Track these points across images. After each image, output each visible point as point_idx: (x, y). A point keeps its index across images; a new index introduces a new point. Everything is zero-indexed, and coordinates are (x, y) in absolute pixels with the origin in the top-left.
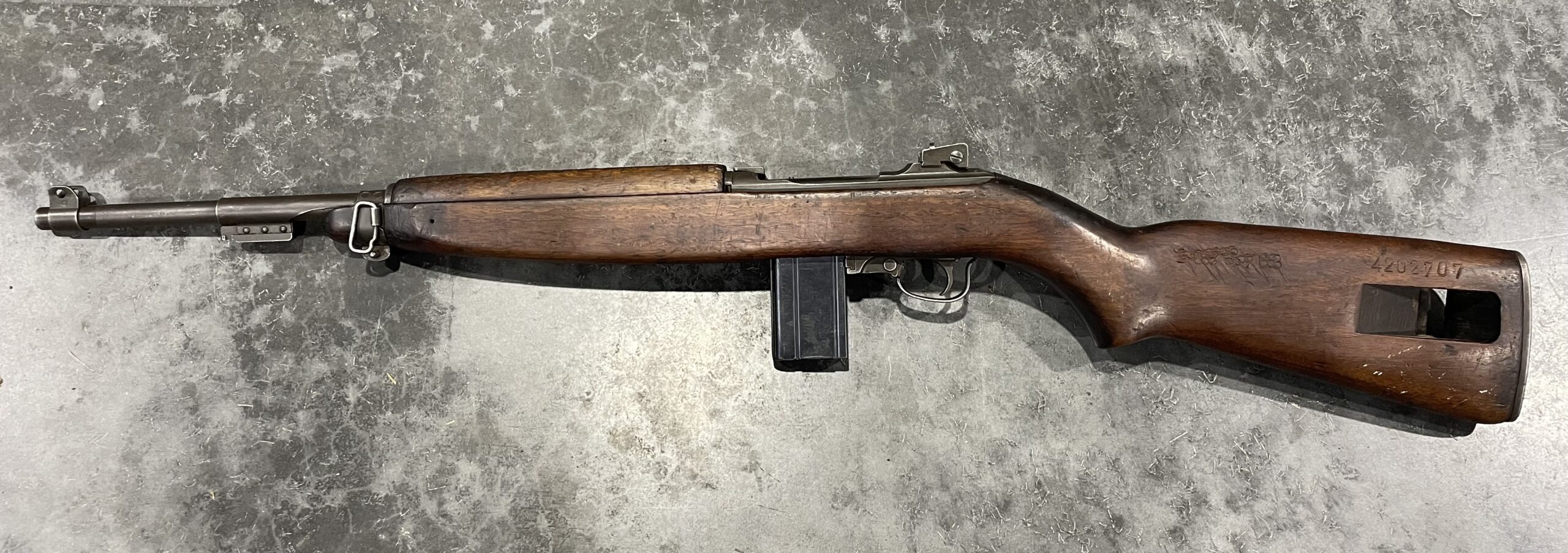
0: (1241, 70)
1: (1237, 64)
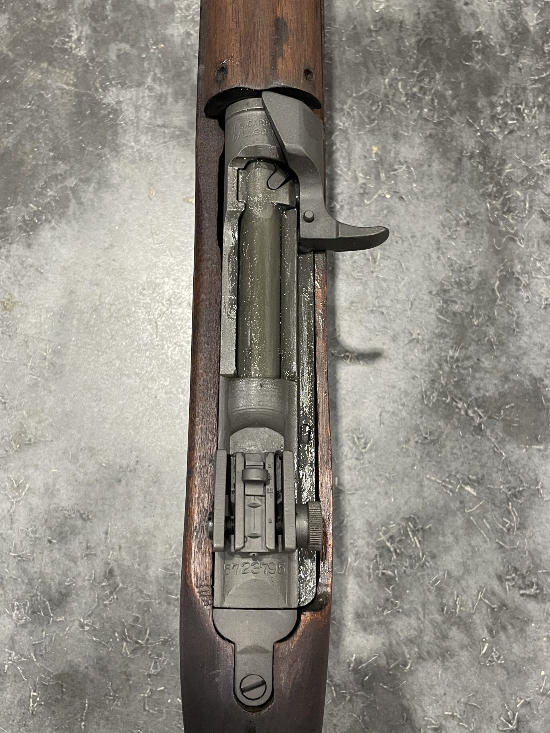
0: (475, 31)
1: (471, 22)
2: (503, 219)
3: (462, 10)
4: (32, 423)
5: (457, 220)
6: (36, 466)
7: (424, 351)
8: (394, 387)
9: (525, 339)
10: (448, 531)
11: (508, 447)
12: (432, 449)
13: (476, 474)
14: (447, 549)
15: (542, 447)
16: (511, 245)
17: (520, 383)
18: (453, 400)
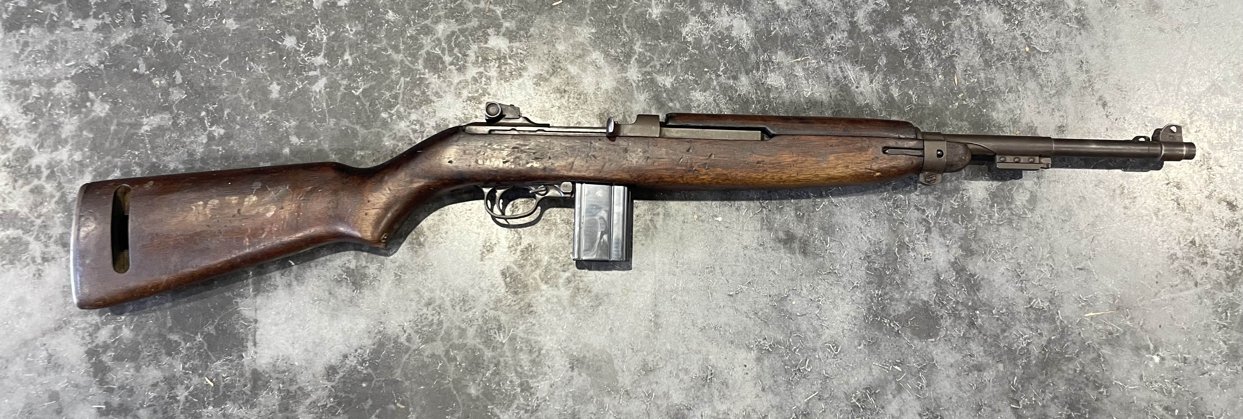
2: (895, 212)
3: (856, 92)
4: (650, 358)
5: (869, 215)
6: (657, 383)
7: (862, 293)
8: (848, 315)
9: (916, 279)
10: (889, 393)
11: (915, 342)
12: (874, 348)
13: (900, 359)
14: (890, 403)
15: (933, 340)
16: (901, 227)
17: (916, 305)
18: (881, 319)
